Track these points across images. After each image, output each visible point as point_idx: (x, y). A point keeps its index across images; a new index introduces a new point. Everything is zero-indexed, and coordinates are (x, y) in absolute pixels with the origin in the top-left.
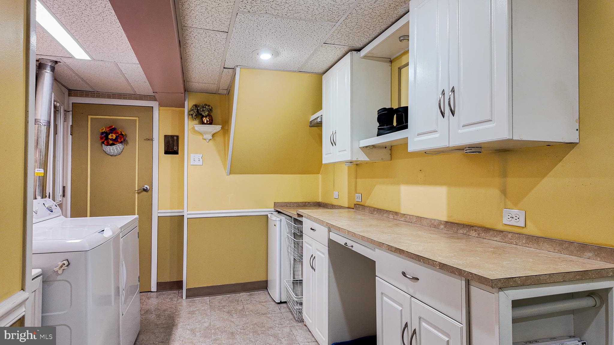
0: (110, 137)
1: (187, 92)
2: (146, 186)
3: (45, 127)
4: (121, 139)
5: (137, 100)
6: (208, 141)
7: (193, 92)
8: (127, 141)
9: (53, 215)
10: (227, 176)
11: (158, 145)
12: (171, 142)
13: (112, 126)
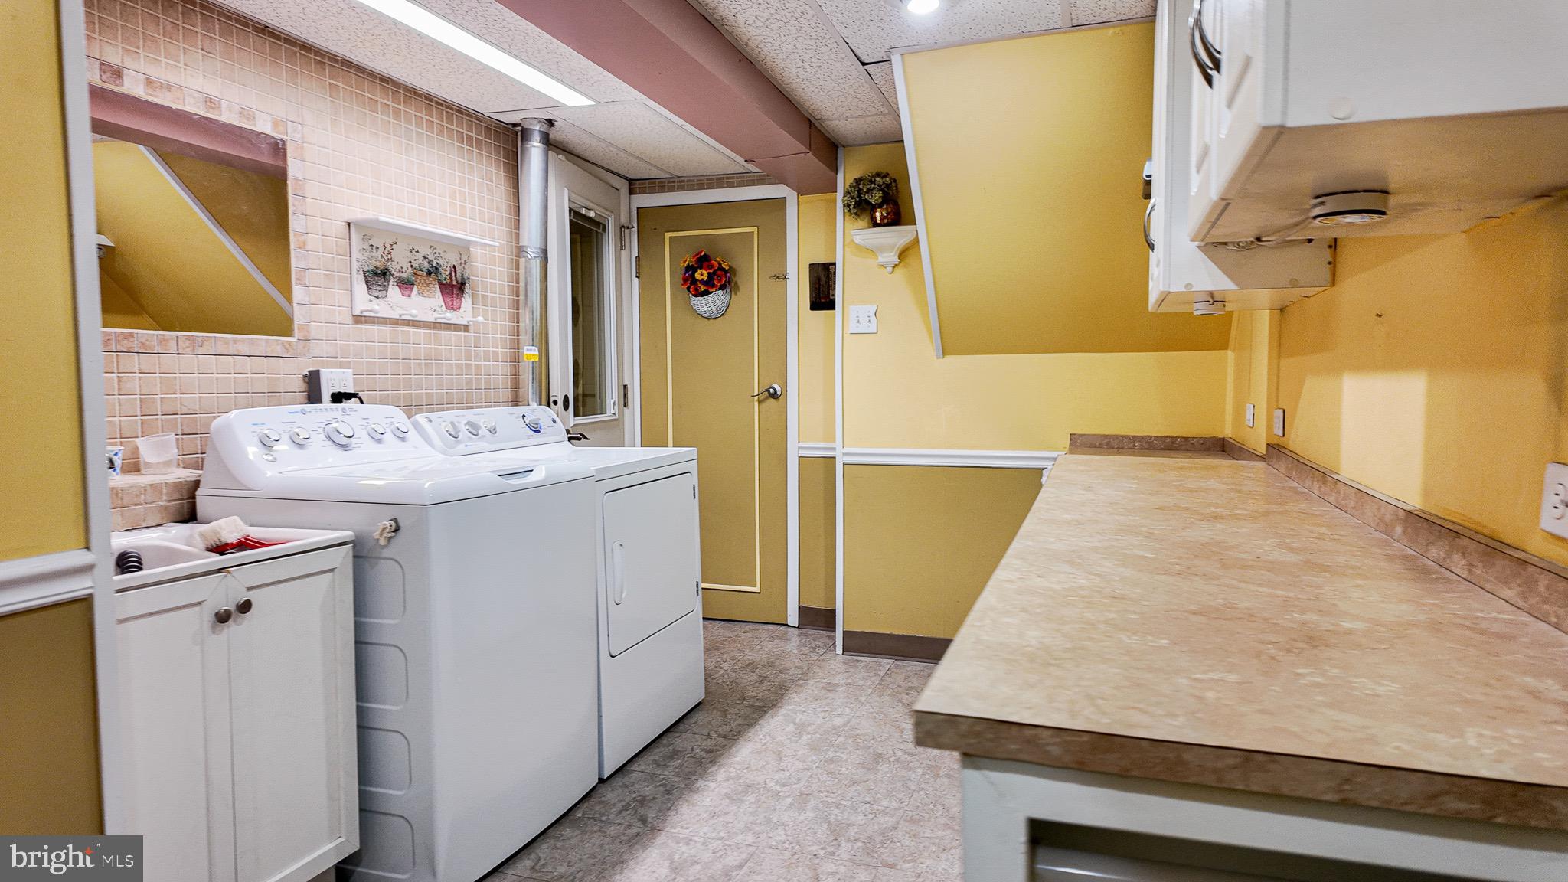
0: (697, 275)
1: (842, 148)
2: (775, 386)
3: (538, 261)
4: (720, 281)
5: (754, 185)
6: (890, 269)
7: (855, 145)
8: (736, 283)
9: (537, 438)
10: (939, 360)
11: (798, 289)
12: (823, 279)
13: (701, 252)
